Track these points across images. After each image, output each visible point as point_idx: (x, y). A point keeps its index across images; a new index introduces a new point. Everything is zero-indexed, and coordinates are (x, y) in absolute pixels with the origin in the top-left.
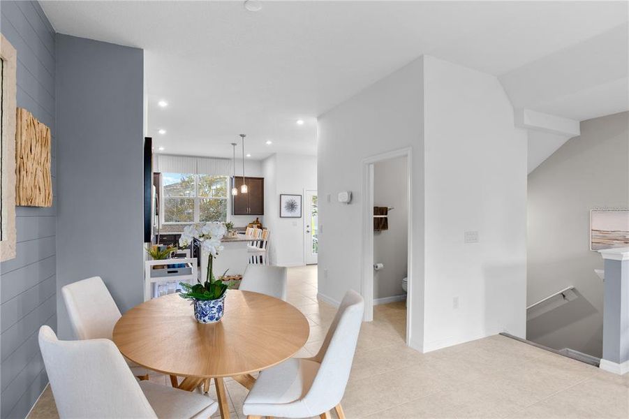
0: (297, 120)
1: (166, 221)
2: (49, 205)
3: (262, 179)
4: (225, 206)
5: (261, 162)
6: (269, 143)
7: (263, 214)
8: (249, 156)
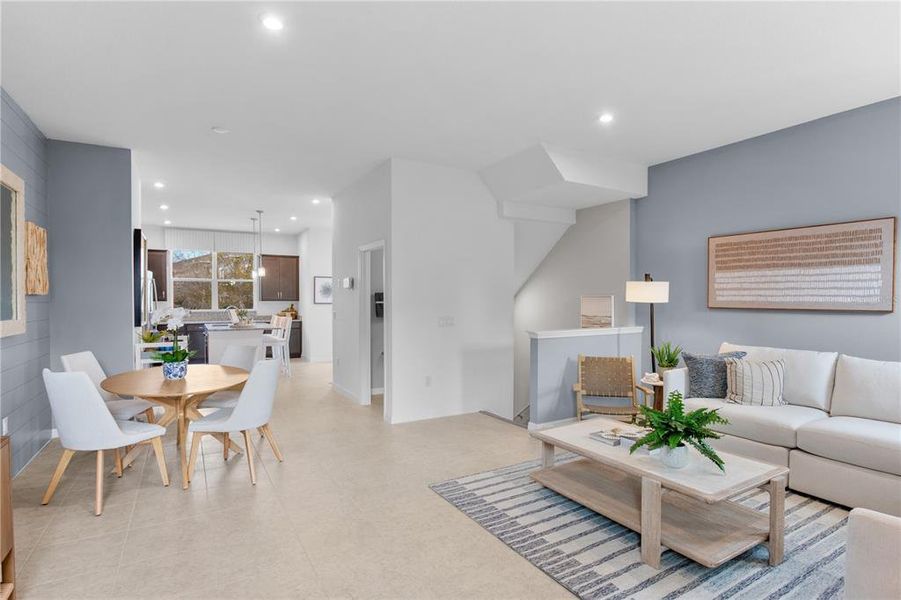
0: (312, 200)
2: (46, 293)
3: (298, 257)
5: (296, 237)
6: (293, 218)
7: (298, 300)
8: (277, 230)
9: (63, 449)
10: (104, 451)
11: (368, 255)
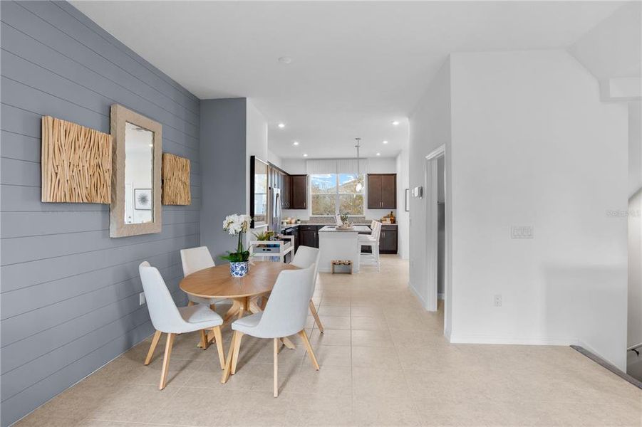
0: (393, 122)
1: (313, 214)
2: (188, 204)
3: (395, 175)
4: (362, 199)
5: (394, 159)
6: (385, 142)
7: (395, 208)
8: (378, 154)
9: (156, 330)
10: (172, 334)
11: (435, 162)
